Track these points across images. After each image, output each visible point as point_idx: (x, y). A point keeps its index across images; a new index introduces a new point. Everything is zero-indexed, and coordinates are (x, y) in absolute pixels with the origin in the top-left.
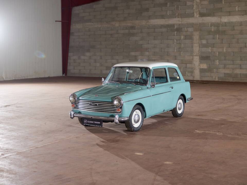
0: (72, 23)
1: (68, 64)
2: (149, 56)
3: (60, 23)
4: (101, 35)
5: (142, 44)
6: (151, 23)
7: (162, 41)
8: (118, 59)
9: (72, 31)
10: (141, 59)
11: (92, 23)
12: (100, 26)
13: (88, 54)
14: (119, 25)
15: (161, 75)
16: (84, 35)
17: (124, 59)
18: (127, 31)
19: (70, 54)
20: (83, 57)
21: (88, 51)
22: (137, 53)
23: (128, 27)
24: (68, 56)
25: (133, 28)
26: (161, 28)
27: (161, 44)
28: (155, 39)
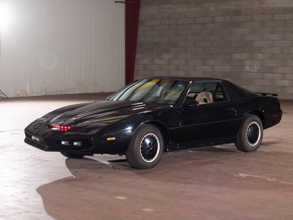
0: (141, 5)
1: (135, 72)
2: (263, 60)
3: (124, 5)
4: (186, 24)
5: (252, 41)
6: (268, 6)
7: (285, 35)
8: (213, 65)
9: (141, 18)
10: (251, 66)
11: (173, 5)
12: (185, 10)
13: (166, 56)
14: (216, 9)
15: (282, 92)
16: (161, 25)
17: (222, 65)
18: (228, 19)
19: (138, 56)
20: (157, 61)
21: (167, 51)
22: (244, 56)
23: (230, 12)
24: (134, 59)
25: (237, 13)
26: (284, 14)
27: (283, 40)
28: (272, 33)
